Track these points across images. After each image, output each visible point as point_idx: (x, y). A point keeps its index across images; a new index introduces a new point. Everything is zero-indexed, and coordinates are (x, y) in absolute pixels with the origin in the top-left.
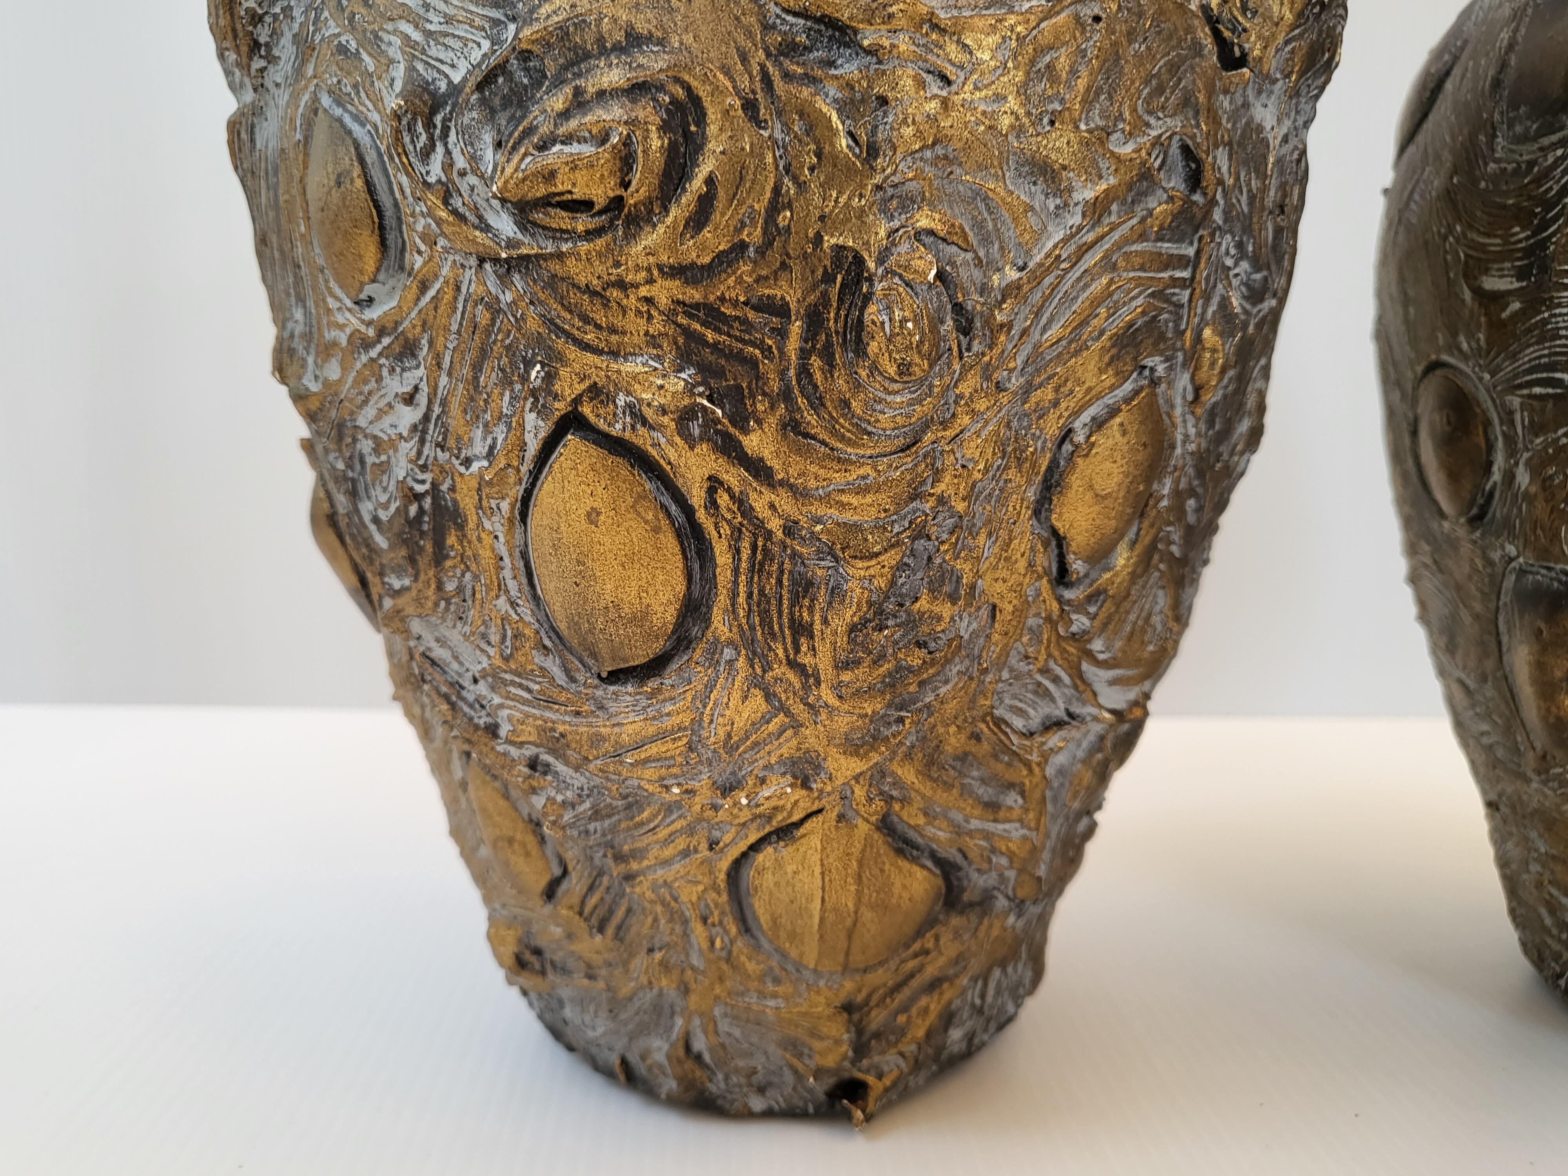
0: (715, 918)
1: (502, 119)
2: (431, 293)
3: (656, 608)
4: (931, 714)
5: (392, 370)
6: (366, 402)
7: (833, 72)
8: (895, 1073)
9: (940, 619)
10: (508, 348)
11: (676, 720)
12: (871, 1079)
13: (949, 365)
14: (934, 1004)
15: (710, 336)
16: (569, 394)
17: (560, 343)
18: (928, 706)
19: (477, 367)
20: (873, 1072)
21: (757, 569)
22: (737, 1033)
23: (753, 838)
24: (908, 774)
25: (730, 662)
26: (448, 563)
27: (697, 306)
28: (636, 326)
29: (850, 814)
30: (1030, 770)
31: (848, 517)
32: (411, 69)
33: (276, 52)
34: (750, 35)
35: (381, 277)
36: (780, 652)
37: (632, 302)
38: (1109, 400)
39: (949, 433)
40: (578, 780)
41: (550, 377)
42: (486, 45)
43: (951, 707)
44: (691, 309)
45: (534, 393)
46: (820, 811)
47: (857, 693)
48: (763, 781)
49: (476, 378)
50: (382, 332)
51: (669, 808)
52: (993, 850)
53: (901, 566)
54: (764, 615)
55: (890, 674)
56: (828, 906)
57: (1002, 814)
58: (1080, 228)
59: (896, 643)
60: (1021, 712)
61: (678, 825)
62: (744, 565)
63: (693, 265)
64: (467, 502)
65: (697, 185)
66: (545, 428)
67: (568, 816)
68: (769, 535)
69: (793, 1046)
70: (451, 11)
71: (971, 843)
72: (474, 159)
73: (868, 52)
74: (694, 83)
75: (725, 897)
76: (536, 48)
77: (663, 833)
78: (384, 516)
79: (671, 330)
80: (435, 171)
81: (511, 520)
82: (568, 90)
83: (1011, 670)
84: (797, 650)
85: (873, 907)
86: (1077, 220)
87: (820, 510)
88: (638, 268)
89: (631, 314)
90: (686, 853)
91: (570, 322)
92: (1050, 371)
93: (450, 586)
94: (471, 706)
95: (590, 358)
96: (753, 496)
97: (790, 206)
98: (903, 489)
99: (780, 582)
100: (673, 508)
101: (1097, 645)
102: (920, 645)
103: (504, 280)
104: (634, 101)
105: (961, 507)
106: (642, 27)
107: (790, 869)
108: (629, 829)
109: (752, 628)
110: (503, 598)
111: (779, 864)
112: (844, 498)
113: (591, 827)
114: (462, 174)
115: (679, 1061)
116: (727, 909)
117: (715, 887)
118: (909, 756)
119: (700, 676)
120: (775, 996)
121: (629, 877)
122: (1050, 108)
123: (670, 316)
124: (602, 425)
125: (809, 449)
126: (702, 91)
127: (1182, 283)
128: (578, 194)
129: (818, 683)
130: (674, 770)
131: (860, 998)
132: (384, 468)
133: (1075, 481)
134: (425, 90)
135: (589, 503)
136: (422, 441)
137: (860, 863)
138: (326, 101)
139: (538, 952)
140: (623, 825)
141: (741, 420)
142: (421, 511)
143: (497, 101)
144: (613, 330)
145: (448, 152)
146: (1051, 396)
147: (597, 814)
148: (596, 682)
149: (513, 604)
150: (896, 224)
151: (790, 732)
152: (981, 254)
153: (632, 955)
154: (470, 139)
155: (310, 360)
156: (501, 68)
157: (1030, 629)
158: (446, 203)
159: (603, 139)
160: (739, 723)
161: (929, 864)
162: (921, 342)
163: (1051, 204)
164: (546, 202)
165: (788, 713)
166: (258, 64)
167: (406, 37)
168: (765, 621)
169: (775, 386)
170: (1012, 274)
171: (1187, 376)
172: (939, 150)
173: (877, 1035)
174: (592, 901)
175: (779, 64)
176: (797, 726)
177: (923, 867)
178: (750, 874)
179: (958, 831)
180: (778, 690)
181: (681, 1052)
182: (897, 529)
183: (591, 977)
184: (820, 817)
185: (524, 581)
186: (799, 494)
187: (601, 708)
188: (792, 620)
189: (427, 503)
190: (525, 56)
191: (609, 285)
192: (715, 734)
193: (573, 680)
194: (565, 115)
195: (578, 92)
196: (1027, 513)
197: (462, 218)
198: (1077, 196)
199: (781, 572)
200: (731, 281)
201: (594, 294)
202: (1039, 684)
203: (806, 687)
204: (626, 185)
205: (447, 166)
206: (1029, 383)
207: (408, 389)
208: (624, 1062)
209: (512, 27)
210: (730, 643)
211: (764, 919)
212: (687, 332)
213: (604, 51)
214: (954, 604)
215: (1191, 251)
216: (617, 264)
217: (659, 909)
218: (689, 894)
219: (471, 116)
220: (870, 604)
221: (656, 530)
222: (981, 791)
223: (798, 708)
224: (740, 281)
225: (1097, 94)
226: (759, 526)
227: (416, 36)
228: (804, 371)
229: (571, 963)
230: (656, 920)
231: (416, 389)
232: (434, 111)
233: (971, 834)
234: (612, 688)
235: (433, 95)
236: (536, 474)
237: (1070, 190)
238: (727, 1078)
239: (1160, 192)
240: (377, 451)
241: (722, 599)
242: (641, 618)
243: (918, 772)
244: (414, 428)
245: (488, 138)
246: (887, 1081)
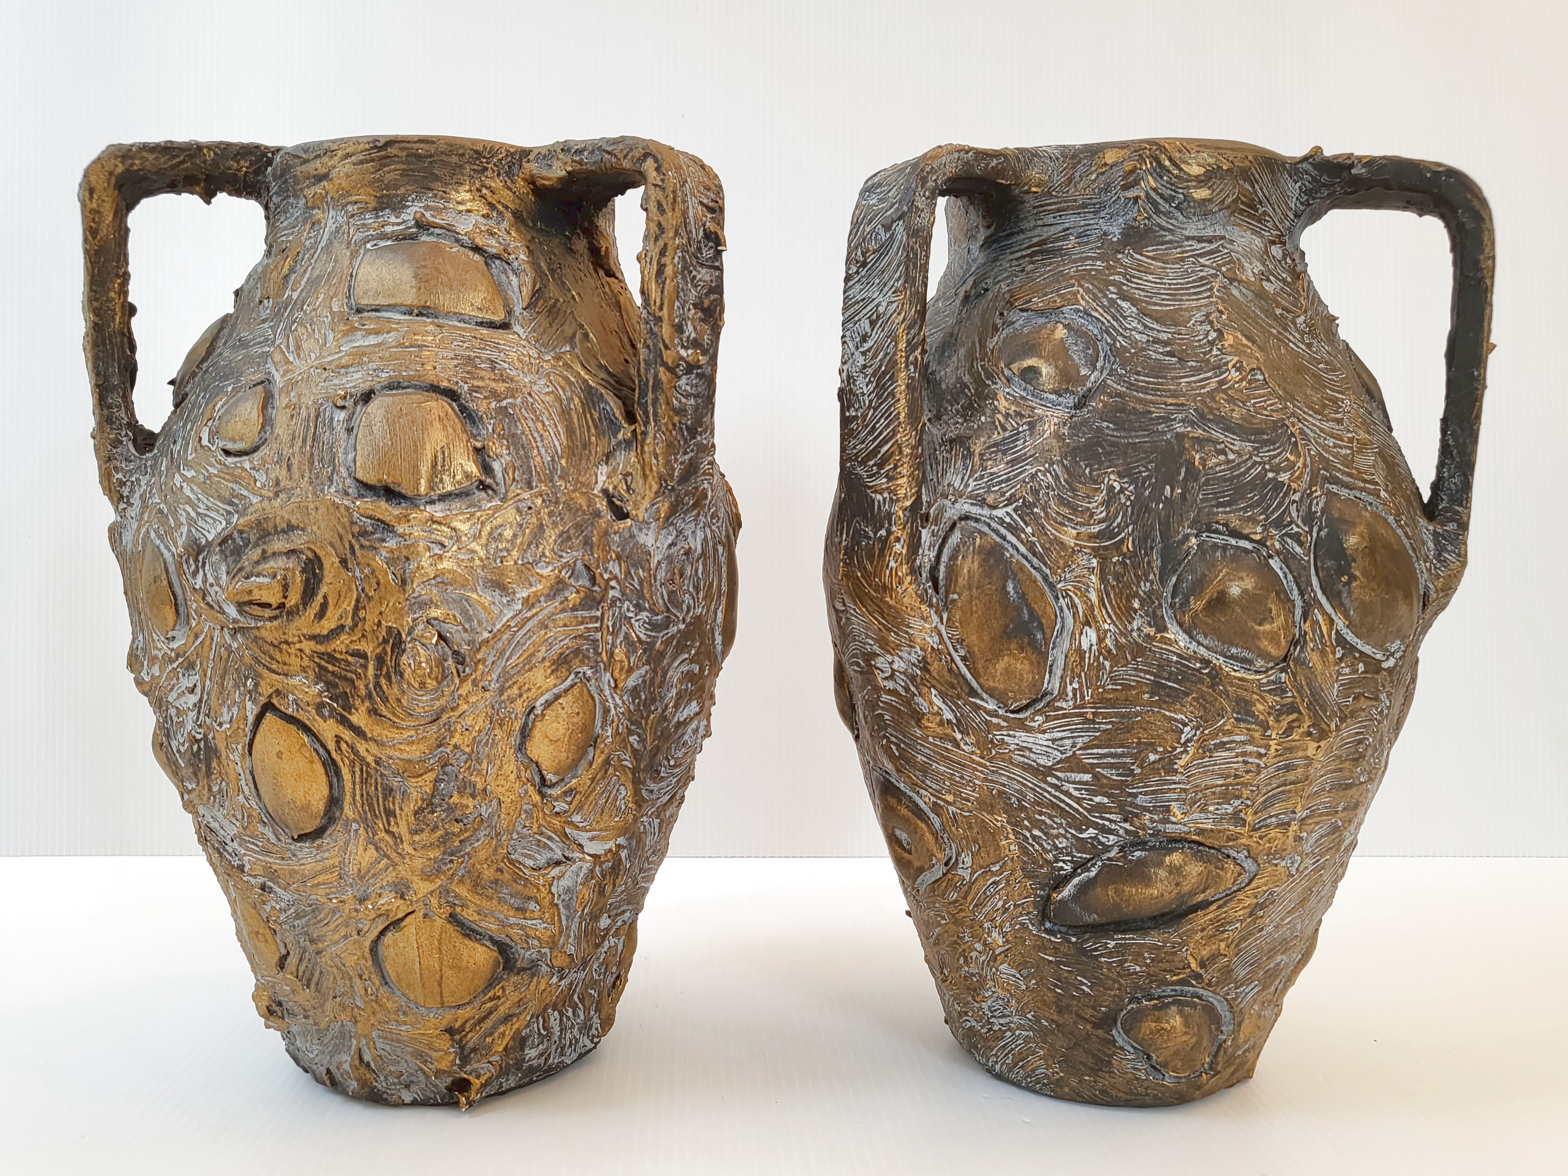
0: (366, 976)
1: (230, 560)
2: (200, 640)
3: (313, 802)
4: (470, 858)
5: (184, 675)
6: (172, 689)
7: (384, 544)
8: (488, 1075)
9: (467, 807)
10: (237, 669)
11: (331, 862)
12: (471, 1078)
13: (453, 681)
14: (508, 1031)
15: (330, 668)
16: (266, 694)
17: (261, 669)
18: (468, 854)
19: (223, 678)
20: (474, 1074)
21: (364, 782)
22: (388, 1048)
23: (381, 927)
24: (463, 891)
25: (356, 831)
26: (213, 777)
27: (323, 654)
28: (294, 661)
29: (431, 914)
30: (538, 889)
31: (405, 756)
32: (189, 531)
33: (132, 501)
34: (344, 527)
35: (177, 627)
36: (381, 825)
37: (293, 651)
38: (556, 691)
39: (457, 713)
40: (287, 896)
41: (256, 685)
42: (224, 523)
43: (482, 855)
44: (320, 655)
45: (250, 692)
46: (413, 912)
47: (424, 847)
48: (380, 895)
49: (223, 683)
50: (178, 656)
51: (334, 911)
52: (528, 936)
53: (437, 781)
54: (371, 805)
55: (442, 837)
56: (423, 967)
57: (528, 915)
58: (520, 612)
59: (443, 820)
60: (529, 857)
61: (339, 921)
62: (357, 780)
63: (319, 635)
64: (221, 746)
65: (319, 599)
66: (256, 710)
67: (282, 917)
68: (368, 765)
69: (420, 1055)
70: (210, 505)
71: (512, 931)
72: (217, 578)
73: (401, 536)
74: (317, 551)
75: (370, 963)
76: (246, 529)
77: (332, 926)
78: (182, 749)
79: (312, 664)
80: (199, 583)
81: (243, 755)
82: (259, 551)
83: (518, 833)
84: (389, 824)
85: (451, 968)
86: (519, 607)
87: (391, 753)
88: (294, 636)
89: (293, 657)
90: (345, 937)
91: (265, 659)
92: (514, 680)
93: (215, 789)
94: (230, 855)
95: (275, 676)
96: (358, 745)
97: (364, 608)
98: (433, 742)
99: (376, 788)
100: (321, 751)
101: (576, 818)
102: (457, 821)
103: (233, 636)
104: (288, 558)
105: (468, 750)
106: (294, 522)
107: (401, 945)
108: (315, 924)
109: (365, 813)
110: (241, 796)
111: (395, 943)
112: (402, 747)
113: (296, 923)
114: (211, 585)
115: (357, 1068)
116: (373, 970)
117: (363, 957)
118: (461, 881)
119: (341, 838)
120: (405, 1023)
121: (318, 953)
122: (501, 554)
123: (311, 658)
124: (282, 708)
125: (383, 722)
126: (321, 553)
127: (597, 630)
128: (264, 600)
129: (402, 842)
130: (333, 890)
131: (457, 1025)
132: (181, 724)
133: (536, 733)
134: (195, 543)
135: (278, 748)
136: (199, 713)
137: (439, 941)
138: (153, 535)
139: (280, 1004)
140: (312, 922)
141: (348, 707)
142: (199, 748)
143: (228, 553)
144: (285, 664)
145: (205, 575)
146: (517, 692)
147: (298, 916)
148: (290, 841)
149: (247, 799)
150: (417, 615)
151: (391, 868)
152: (467, 626)
153: (325, 1001)
154: (215, 568)
155: (146, 663)
156: (230, 536)
157: (526, 811)
158: (204, 599)
159: (275, 577)
160: (364, 864)
161: (488, 943)
162: (431, 672)
163: (505, 600)
164: (250, 603)
165: (389, 858)
166: (122, 506)
167: (188, 514)
168: (372, 809)
169: (363, 692)
170: (486, 635)
171: (608, 675)
172: (438, 579)
173: (474, 1050)
174: (302, 968)
175: (358, 540)
176: (394, 865)
177: (483, 945)
178: (381, 948)
179: (503, 924)
180: (382, 845)
181: (357, 1062)
182: (432, 761)
183: (306, 1017)
184: (413, 916)
185: (252, 786)
186: (380, 744)
187: (295, 855)
188: (385, 808)
189: (202, 744)
190: (241, 532)
191: (281, 643)
192: (352, 870)
193: (279, 840)
194: (258, 563)
195: (264, 552)
196: (510, 752)
197: (212, 607)
198: (518, 596)
199: (377, 784)
200: (338, 642)
201: (275, 646)
202: (539, 841)
203: (396, 844)
204: (286, 598)
205: (205, 580)
206: (502, 686)
207: (191, 685)
208: (328, 1071)
209: (236, 516)
210: (355, 820)
211: (393, 975)
212: (319, 665)
213: (277, 532)
214: (474, 798)
215: (599, 614)
216: (284, 634)
217: (335, 970)
218: (350, 961)
219: (215, 558)
220: (423, 800)
221: (312, 762)
222: (512, 901)
223: (394, 855)
224: (342, 642)
225: (529, 546)
226: (363, 760)
227: (193, 514)
228: (377, 685)
229: (297, 1010)
230: (335, 978)
231: (195, 685)
232: (198, 554)
233: (510, 925)
234: (299, 844)
235: (198, 546)
236: (255, 731)
237: (514, 593)
238: (386, 1079)
239: (571, 588)
240: (178, 715)
241: (348, 798)
242: (306, 807)
243: (469, 890)
244: (195, 705)
245: (224, 568)
246: (483, 1080)
